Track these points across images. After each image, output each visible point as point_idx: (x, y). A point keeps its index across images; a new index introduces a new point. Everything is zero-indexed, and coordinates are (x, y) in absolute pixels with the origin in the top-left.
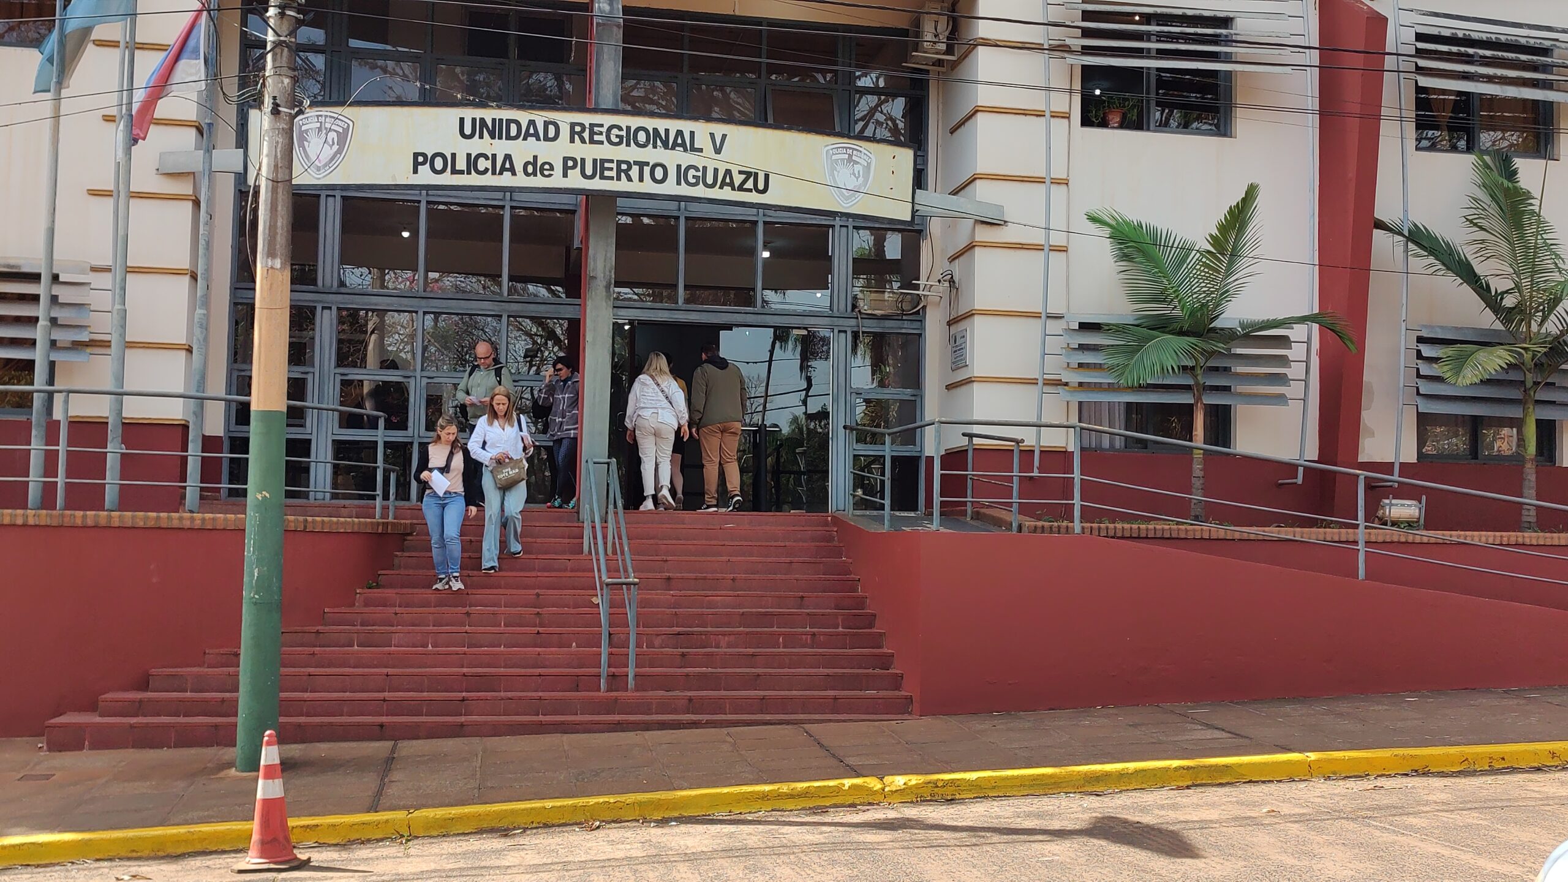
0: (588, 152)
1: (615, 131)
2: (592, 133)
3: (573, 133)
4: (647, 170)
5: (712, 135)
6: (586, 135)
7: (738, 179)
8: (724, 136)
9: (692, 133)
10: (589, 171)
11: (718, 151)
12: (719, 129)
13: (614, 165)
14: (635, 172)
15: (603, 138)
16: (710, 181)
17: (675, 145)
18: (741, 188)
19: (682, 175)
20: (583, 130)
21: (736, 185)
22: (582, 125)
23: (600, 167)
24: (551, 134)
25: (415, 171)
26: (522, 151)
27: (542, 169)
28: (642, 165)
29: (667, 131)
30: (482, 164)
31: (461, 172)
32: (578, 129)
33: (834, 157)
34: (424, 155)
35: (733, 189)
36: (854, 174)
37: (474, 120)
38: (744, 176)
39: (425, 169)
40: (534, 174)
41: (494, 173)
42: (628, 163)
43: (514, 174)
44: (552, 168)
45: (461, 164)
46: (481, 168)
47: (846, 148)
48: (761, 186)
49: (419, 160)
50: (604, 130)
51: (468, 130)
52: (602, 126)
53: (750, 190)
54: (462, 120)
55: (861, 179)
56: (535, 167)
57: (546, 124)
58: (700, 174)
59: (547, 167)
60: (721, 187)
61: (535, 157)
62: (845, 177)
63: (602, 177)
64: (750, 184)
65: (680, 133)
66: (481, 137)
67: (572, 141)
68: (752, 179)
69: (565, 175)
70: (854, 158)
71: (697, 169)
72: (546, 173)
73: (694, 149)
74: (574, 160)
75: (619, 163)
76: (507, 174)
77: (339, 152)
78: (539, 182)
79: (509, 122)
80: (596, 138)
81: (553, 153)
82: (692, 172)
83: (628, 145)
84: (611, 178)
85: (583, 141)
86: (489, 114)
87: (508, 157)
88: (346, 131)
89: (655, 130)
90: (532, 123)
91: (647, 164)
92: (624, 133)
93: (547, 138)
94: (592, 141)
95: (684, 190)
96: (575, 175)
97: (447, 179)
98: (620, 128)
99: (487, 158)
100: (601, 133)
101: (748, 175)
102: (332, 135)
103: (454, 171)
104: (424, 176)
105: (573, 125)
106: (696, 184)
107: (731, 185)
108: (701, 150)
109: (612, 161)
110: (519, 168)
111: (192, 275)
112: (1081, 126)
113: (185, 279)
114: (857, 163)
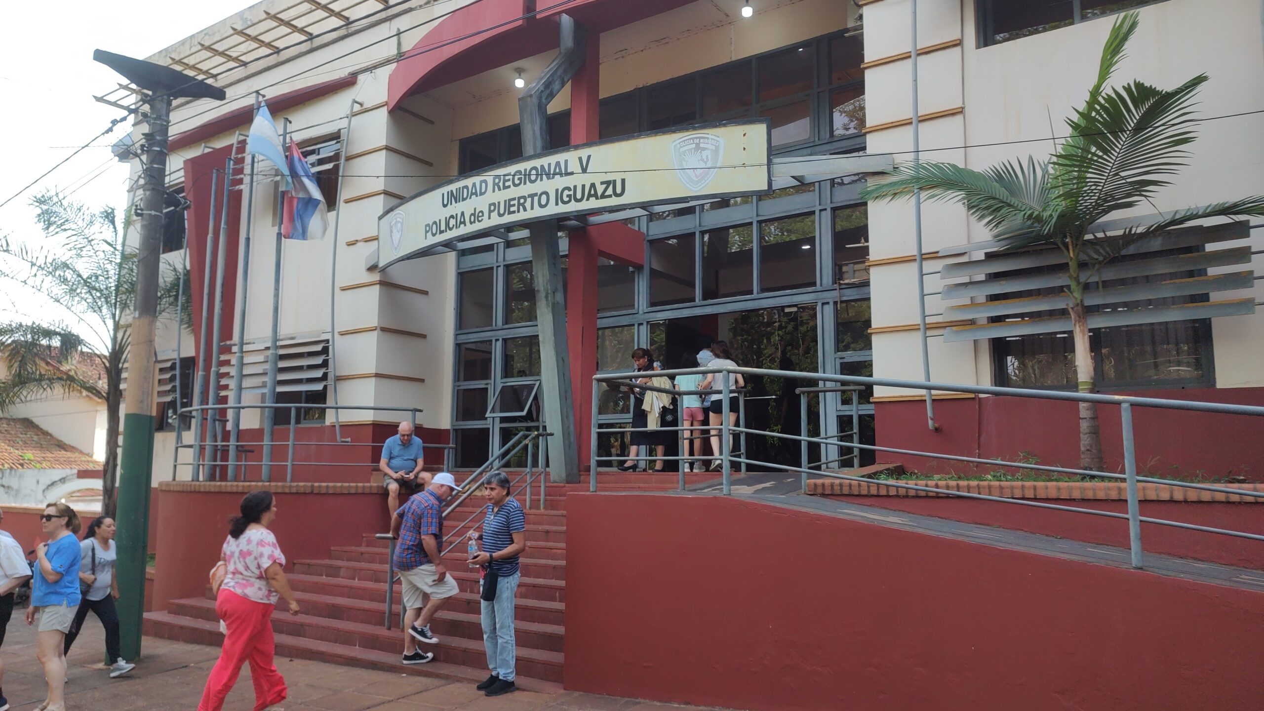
0: (501, 196)
1: (517, 176)
2: (505, 181)
3: (494, 184)
4: (536, 199)
5: (580, 159)
6: (501, 184)
7: (600, 189)
8: (589, 157)
9: (567, 162)
10: (502, 212)
11: (584, 171)
12: (584, 153)
13: (516, 202)
14: (528, 205)
15: (510, 183)
16: (579, 196)
17: (555, 174)
18: (603, 196)
19: (559, 197)
20: (500, 181)
21: (599, 194)
22: (499, 177)
23: (508, 203)
24: (483, 189)
25: (426, 238)
26: (469, 207)
27: (478, 217)
28: (532, 196)
29: (549, 165)
30: (452, 222)
31: (443, 232)
32: (497, 180)
33: (682, 150)
34: (428, 225)
35: (597, 198)
37: (448, 193)
39: (429, 235)
40: (474, 222)
41: (456, 228)
42: (524, 198)
43: (465, 225)
44: (483, 215)
45: (443, 227)
46: (451, 225)
47: (693, 139)
48: (619, 191)
49: (428, 228)
50: (511, 177)
51: (445, 203)
52: (509, 175)
53: (610, 196)
54: (443, 194)
56: (476, 216)
57: (481, 182)
58: (572, 193)
59: (480, 214)
60: (588, 199)
61: (475, 209)
63: (510, 213)
64: (610, 191)
65: (558, 164)
66: (451, 204)
67: (494, 190)
68: (611, 186)
69: (489, 218)
70: (701, 145)
71: (569, 189)
72: (480, 219)
73: (567, 174)
75: (519, 198)
76: (462, 226)
77: (401, 235)
78: (477, 227)
79: (464, 188)
80: (507, 184)
82: (566, 192)
83: (525, 183)
84: (514, 212)
86: (453, 187)
88: (403, 220)
89: (542, 167)
90: (474, 185)
91: (536, 194)
92: (522, 175)
93: (482, 194)
94: (505, 187)
95: (562, 209)
97: (439, 238)
98: (520, 172)
99: (453, 218)
100: (509, 180)
101: (608, 183)
102: (399, 225)
103: (441, 232)
104: (430, 240)
105: (494, 179)
106: (569, 201)
107: (596, 196)
110: (467, 220)
111: (383, 329)
112: (978, 47)
113: (375, 333)
114: (705, 149)
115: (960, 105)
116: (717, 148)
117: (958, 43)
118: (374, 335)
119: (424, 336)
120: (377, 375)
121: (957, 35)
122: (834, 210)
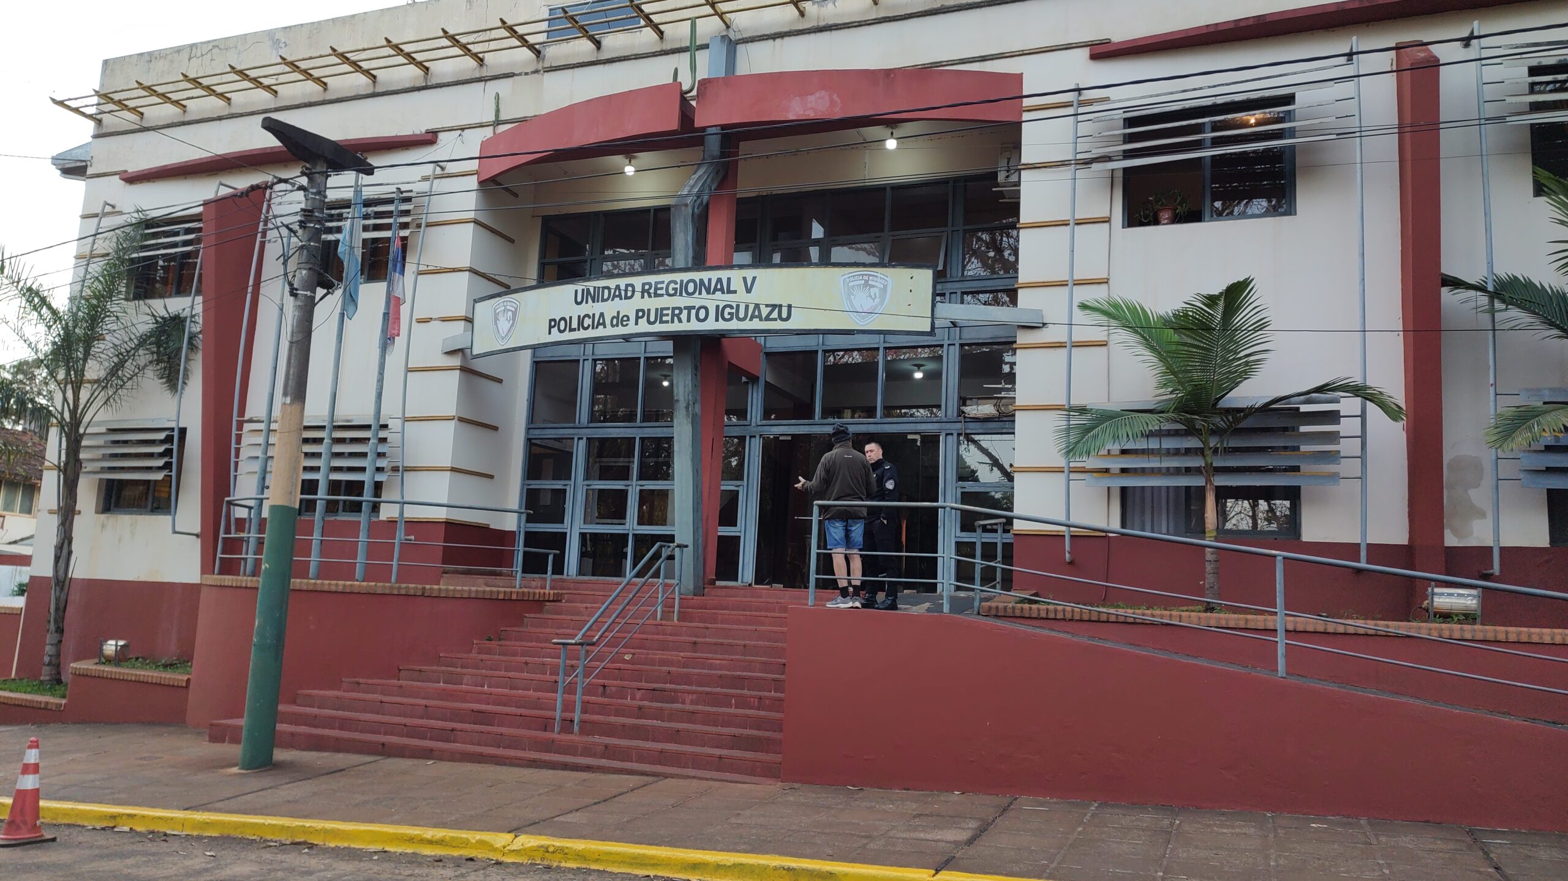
0: (652, 304)
1: (672, 286)
2: (656, 289)
3: (643, 292)
4: (693, 312)
5: (745, 279)
6: (652, 291)
7: (765, 311)
8: (754, 278)
9: (729, 279)
10: (652, 319)
11: (749, 291)
12: (749, 273)
13: (670, 312)
14: (684, 316)
15: (663, 292)
16: (742, 315)
17: (716, 290)
18: (767, 319)
19: (719, 314)
20: (650, 288)
21: (764, 317)
22: (650, 284)
23: (660, 313)
24: (629, 294)
25: (550, 333)
26: (610, 308)
27: (622, 321)
28: (689, 309)
29: (710, 280)
30: (587, 322)
31: (574, 330)
32: (647, 287)
33: (850, 284)
34: (554, 320)
35: (761, 320)
36: (870, 296)
37: (583, 290)
38: (769, 309)
39: (555, 330)
40: (617, 325)
41: (593, 328)
42: (680, 309)
43: (605, 327)
44: (628, 320)
45: (575, 325)
46: (586, 325)
47: (863, 275)
48: (784, 315)
49: (553, 324)
50: (664, 286)
51: (579, 300)
52: (663, 282)
53: (775, 320)
54: (576, 291)
55: (877, 300)
56: (620, 320)
57: (627, 286)
58: (734, 311)
59: (625, 319)
60: (751, 320)
61: (618, 313)
62: (862, 300)
63: (662, 322)
64: (775, 315)
65: (719, 280)
66: (587, 302)
67: (643, 297)
68: (777, 309)
69: (637, 324)
70: (870, 282)
71: (731, 307)
72: (625, 323)
73: (729, 292)
74: (643, 311)
75: (674, 309)
76: (601, 327)
77: (512, 325)
78: (621, 330)
79: (604, 288)
80: (659, 292)
81: (627, 307)
82: (728, 310)
83: (681, 295)
84: (667, 322)
85: (650, 296)
86: (592, 285)
87: (602, 315)
88: (516, 309)
89: (701, 281)
90: (618, 287)
91: (694, 307)
92: (678, 286)
93: (626, 298)
94: (656, 295)
95: (722, 325)
96: (643, 322)
97: (568, 336)
98: (676, 283)
99: (589, 317)
100: (662, 288)
101: (774, 306)
102: (510, 313)
103: (571, 330)
104: (555, 336)
105: (644, 285)
106: (731, 319)
107: (760, 317)
108: (735, 292)
109: (668, 309)
110: (608, 322)
111: (461, 420)
112: (1123, 227)
113: (453, 423)
114: (874, 286)
115: (1106, 276)
116: (885, 287)
117: (1107, 220)
118: (452, 424)
119: (495, 428)
120: (453, 470)
121: (1105, 213)
122: (962, 345)
